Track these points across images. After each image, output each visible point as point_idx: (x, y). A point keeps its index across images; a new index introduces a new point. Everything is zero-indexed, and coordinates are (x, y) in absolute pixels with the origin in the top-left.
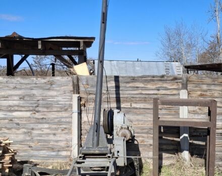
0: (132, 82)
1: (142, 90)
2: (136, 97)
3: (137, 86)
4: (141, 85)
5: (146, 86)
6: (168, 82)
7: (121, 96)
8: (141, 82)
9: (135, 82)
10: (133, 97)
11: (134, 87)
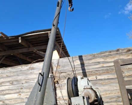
0: (94, 58)
1: (103, 63)
2: (99, 70)
3: (98, 61)
4: (102, 60)
5: (106, 60)
6: (123, 54)
7: (86, 71)
8: (101, 57)
9: (96, 58)
10: (97, 71)
11: (96, 62)
